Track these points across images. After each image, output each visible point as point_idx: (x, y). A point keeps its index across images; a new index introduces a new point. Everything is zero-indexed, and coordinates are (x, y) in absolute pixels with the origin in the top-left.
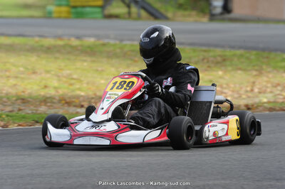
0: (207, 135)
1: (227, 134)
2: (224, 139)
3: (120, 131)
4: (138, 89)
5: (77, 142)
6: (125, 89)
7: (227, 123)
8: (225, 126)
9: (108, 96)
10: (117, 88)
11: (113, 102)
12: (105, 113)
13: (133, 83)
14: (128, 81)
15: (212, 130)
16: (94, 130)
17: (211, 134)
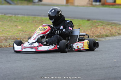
0: (74, 48)
1: (83, 47)
2: (82, 49)
3: (39, 46)
4: (48, 31)
5: (24, 50)
6: (43, 31)
7: (83, 43)
8: (82, 44)
9: (36, 33)
10: (40, 30)
11: (38, 35)
12: (34, 40)
13: (46, 28)
14: (44, 27)
15: (77, 46)
16: (30, 46)
17: (76, 47)
